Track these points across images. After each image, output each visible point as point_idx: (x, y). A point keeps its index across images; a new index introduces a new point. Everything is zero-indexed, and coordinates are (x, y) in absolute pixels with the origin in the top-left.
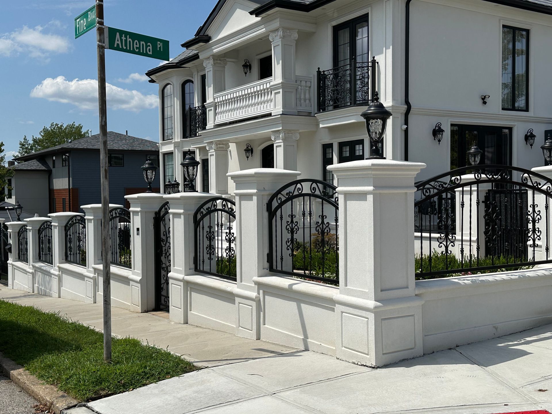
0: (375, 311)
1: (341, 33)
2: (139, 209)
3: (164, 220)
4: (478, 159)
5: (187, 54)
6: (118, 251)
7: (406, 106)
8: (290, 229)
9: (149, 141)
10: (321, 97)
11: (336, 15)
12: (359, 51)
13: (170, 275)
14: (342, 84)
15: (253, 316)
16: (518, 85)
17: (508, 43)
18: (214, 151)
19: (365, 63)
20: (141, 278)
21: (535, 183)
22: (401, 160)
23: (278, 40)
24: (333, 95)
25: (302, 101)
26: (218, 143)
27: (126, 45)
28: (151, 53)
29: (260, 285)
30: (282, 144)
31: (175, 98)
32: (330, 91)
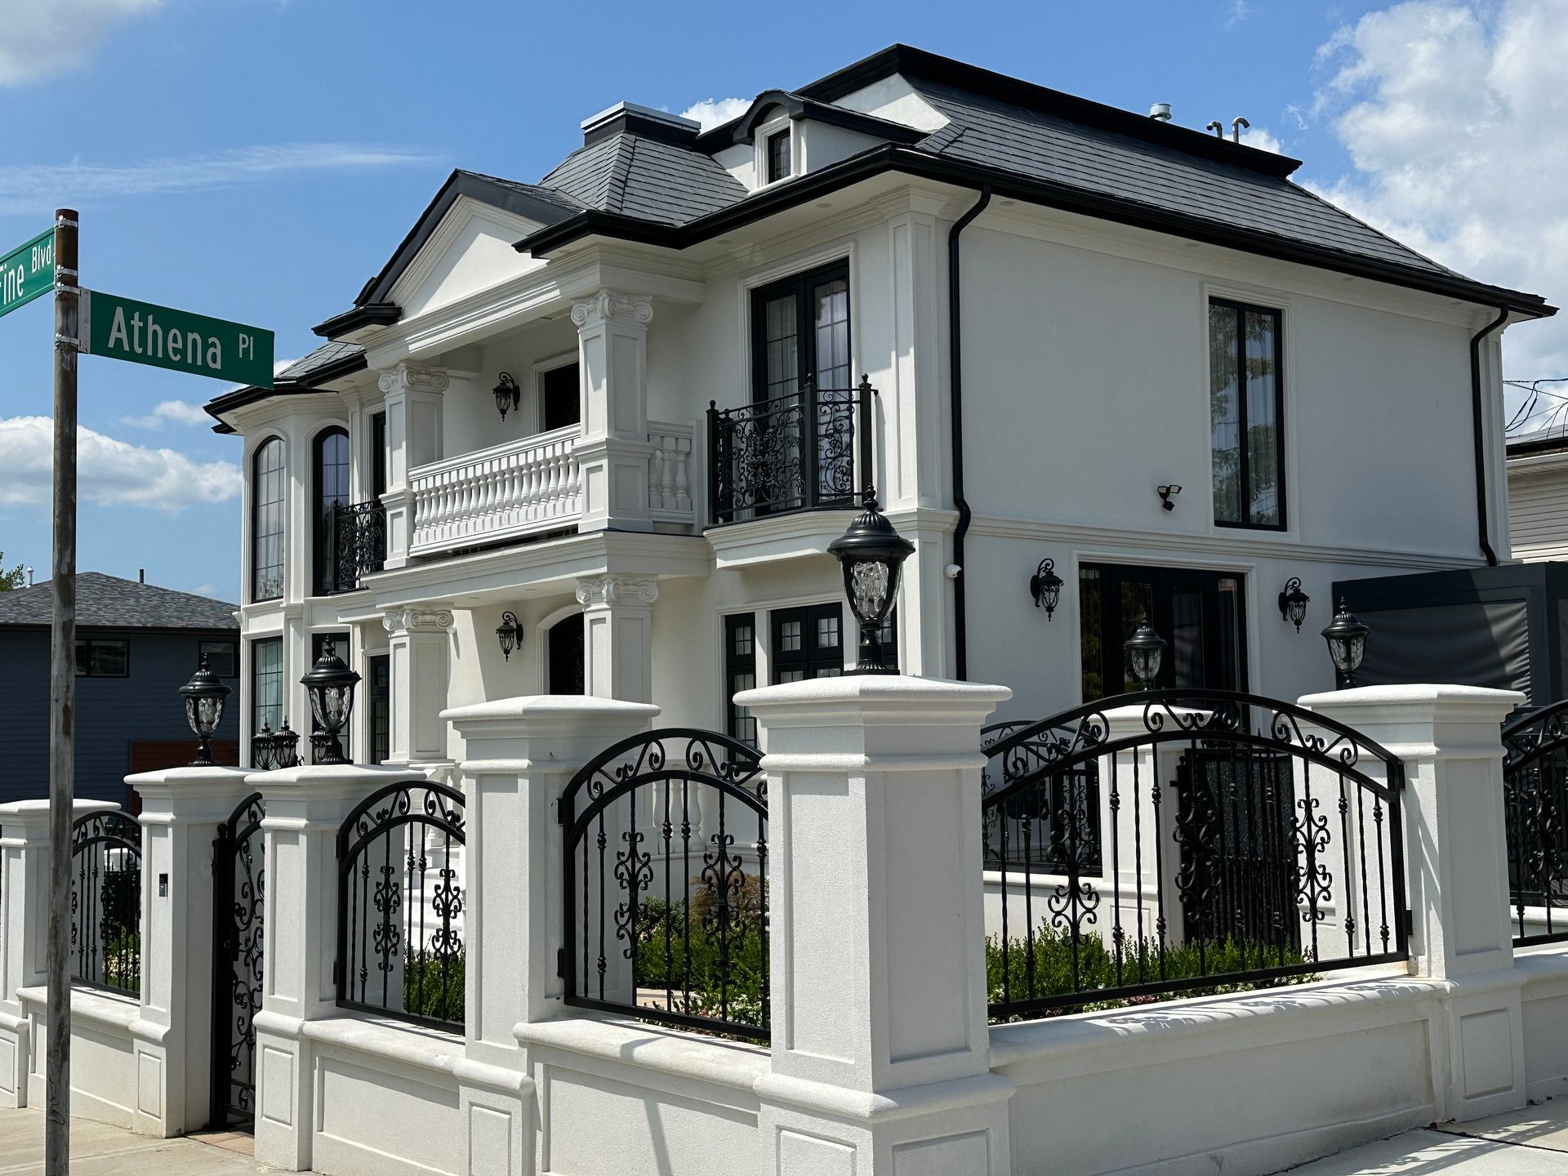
0: (876, 1123)
1: (773, 307)
2: (168, 817)
3: (247, 849)
4: (1155, 664)
5: (331, 354)
6: (100, 943)
7: (957, 513)
8: (626, 876)
9: (211, 601)
10: (720, 482)
11: (758, 259)
12: (824, 359)
13: (259, 1018)
14: (778, 447)
15: (513, 1145)
16: (1256, 453)
17: (1226, 343)
18: (406, 633)
19: (842, 393)
20: (169, 1028)
21: (1308, 740)
22: (947, 678)
23: (597, 324)
24: (753, 478)
25: (667, 493)
26: (416, 611)
27: (143, 343)
28: (218, 366)
29: (536, 1048)
30: (608, 615)
31: (293, 479)
32: (746, 467)
